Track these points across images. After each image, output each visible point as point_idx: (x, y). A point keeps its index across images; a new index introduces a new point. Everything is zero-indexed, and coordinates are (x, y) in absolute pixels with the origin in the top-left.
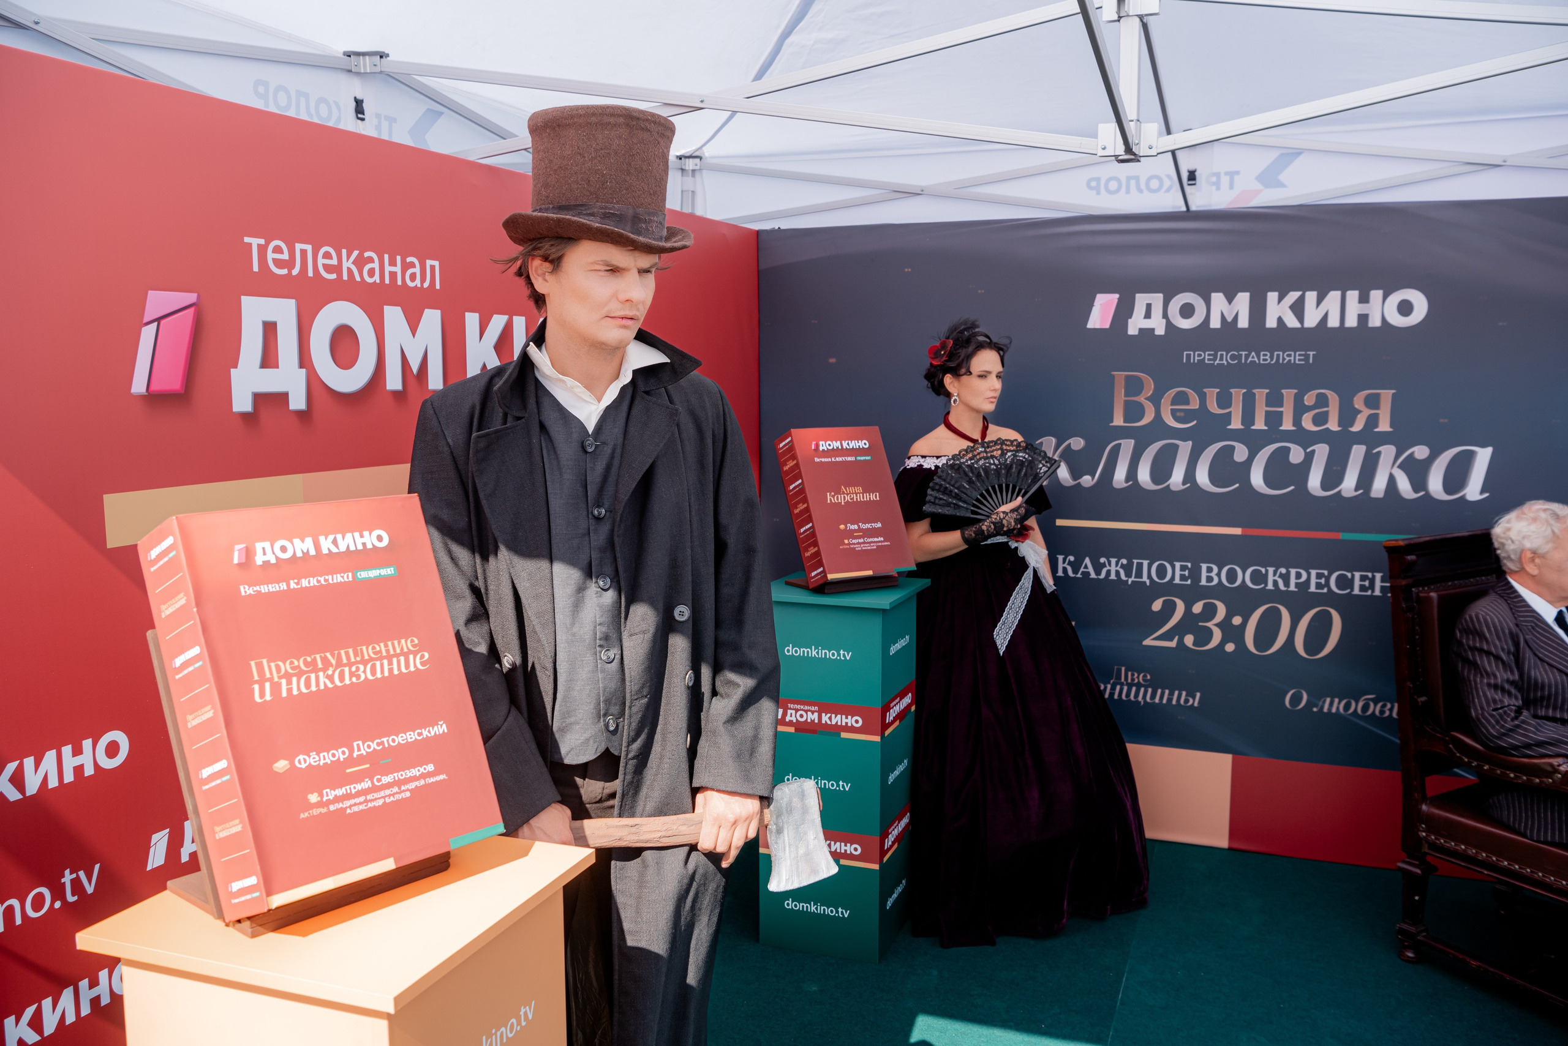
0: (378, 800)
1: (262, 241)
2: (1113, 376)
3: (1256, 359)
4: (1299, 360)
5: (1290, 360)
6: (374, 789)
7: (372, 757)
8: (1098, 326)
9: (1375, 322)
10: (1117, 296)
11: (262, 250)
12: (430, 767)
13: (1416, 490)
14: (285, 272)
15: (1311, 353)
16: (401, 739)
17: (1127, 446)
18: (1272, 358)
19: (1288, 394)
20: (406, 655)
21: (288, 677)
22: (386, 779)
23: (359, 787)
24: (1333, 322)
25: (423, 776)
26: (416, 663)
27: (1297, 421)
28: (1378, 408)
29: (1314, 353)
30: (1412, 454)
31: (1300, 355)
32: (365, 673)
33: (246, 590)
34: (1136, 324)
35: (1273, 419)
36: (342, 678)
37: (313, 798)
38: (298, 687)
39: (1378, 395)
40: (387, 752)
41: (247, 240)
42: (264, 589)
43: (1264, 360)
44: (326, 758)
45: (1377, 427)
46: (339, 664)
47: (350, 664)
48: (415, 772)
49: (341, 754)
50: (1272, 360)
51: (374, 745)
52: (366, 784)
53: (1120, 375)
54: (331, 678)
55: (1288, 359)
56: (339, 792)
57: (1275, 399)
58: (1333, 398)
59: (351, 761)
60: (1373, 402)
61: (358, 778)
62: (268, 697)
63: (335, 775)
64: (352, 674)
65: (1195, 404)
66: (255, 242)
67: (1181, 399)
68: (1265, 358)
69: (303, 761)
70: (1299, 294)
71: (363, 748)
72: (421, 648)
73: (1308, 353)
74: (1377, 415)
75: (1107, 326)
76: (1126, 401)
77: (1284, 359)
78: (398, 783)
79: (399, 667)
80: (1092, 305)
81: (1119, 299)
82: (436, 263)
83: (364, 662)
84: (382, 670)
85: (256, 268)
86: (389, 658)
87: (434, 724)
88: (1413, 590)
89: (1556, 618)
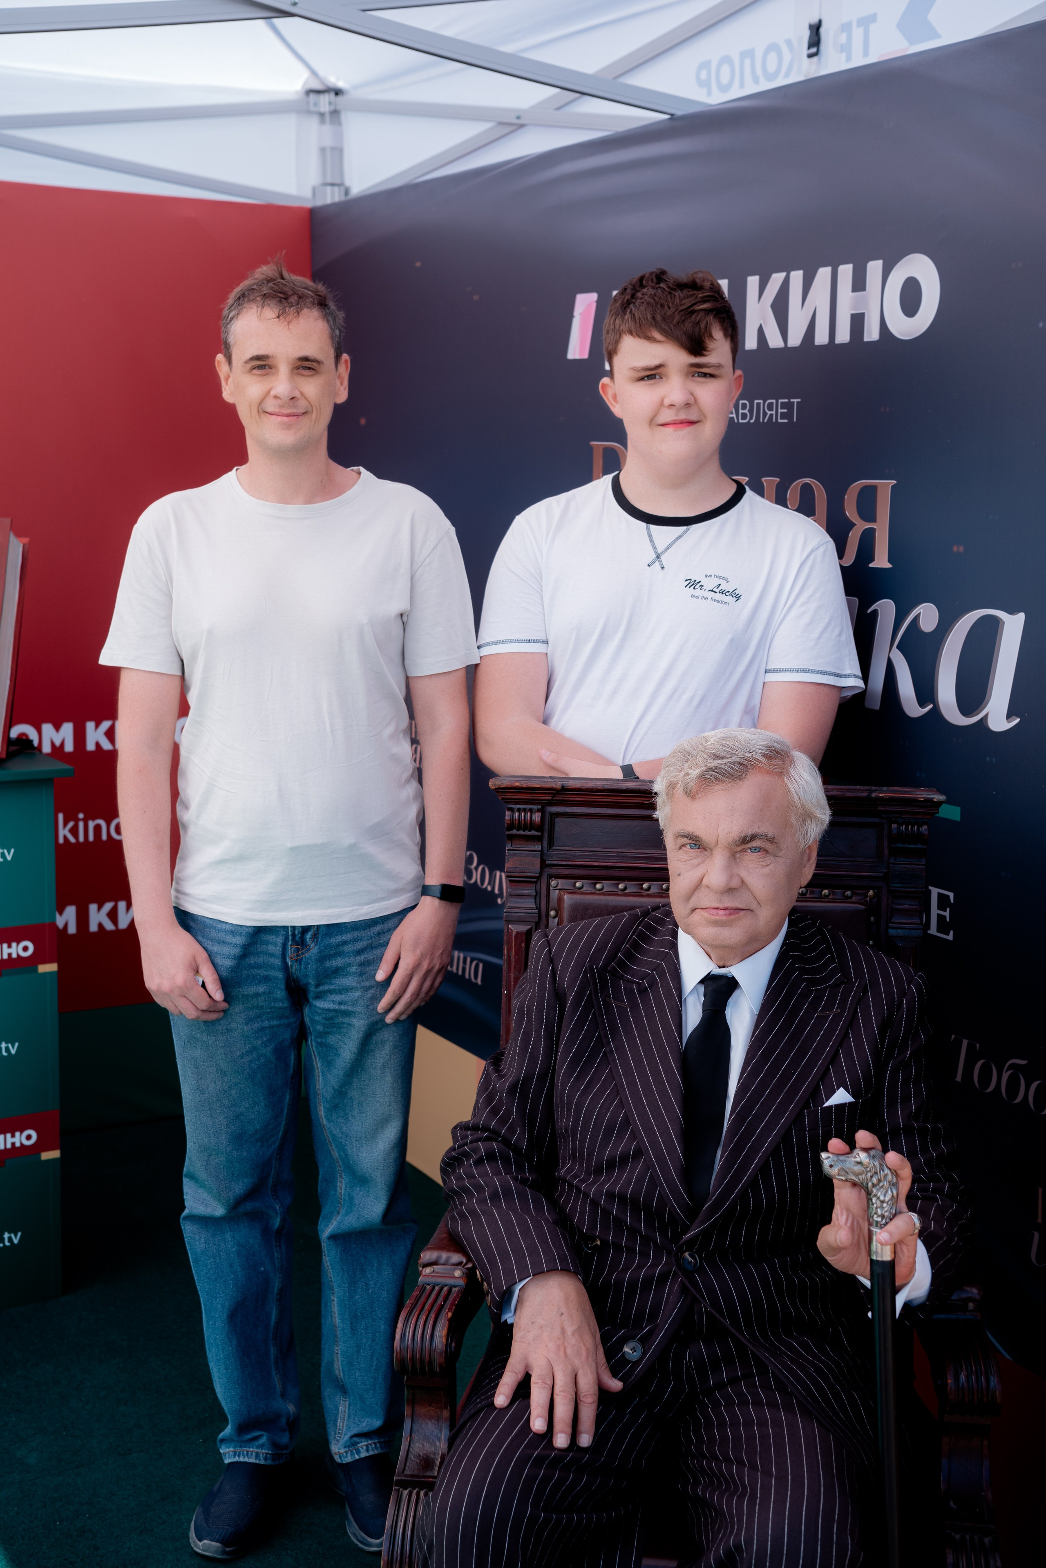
2: (591, 449)
3: (734, 415)
4: (783, 416)
5: (771, 415)
8: (577, 357)
9: (872, 333)
10: (594, 296)
13: (922, 703)
15: (795, 401)
18: (751, 411)
19: (770, 486)
24: (821, 338)
28: (873, 519)
29: (799, 400)
30: (917, 618)
31: (783, 406)
39: (873, 489)
43: (744, 416)
45: (872, 559)
50: (751, 418)
53: (597, 448)
55: (769, 413)
58: (820, 494)
60: (868, 506)
68: (744, 412)
70: (783, 275)
73: (792, 400)
74: (872, 531)
75: (586, 356)
77: (765, 414)
80: (571, 317)
81: (598, 302)
88: (553, 883)
89: (702, 982)
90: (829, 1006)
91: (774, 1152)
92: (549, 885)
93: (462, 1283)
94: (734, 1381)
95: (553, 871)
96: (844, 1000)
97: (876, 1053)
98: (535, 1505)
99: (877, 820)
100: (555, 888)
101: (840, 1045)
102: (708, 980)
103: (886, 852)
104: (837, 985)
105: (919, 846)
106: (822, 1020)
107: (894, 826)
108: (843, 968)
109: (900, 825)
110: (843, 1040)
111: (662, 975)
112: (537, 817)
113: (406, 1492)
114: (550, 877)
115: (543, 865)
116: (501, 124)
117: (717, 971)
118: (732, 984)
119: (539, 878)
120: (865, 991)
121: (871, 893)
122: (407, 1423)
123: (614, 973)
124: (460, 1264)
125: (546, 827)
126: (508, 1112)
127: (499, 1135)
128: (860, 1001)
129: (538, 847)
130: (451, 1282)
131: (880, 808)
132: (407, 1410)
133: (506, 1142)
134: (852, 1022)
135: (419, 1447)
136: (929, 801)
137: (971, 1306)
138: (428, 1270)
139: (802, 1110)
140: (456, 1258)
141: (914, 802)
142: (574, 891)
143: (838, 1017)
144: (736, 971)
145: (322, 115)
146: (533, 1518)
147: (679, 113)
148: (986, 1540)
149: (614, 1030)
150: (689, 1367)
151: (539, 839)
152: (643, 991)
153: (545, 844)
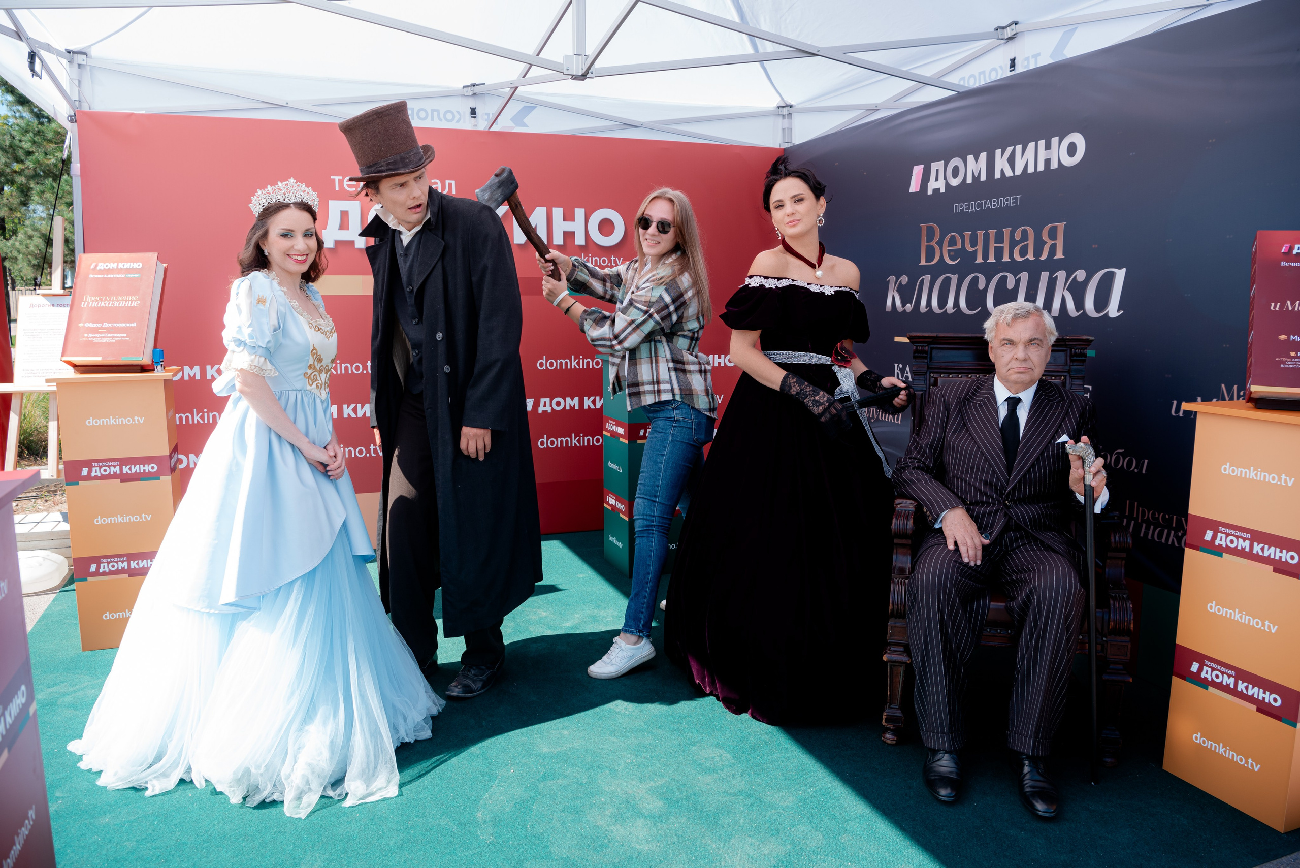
0: (104, 340)
1: (341, 178)
2: (920, 228)
3: (990, 206)
4: (1013, 203)
5: (1009, 203)
6: (105, 337)
7: (107, 328)
8: (914, 191)
9: (1055, 164)
10: (922, 166)
11: (341, 182)
12: (125, 335)
13: (1077, 309)
14: (354, 189)
15: (1019, 197)
16: (120, 325)
17: (927, 278)
18: (998, 203)
19: (1007, 231)
20: (132, 301)
21: (93, 301)
22: (109, 335)
23: (101, 335)
24: (1031, 168)
25: (122, 337)
26: (134, 304)
27: (1011, 255)
28: (1055, 238)
29: (1021, 196)
30: (1076, 276)
31: (1012, 199)
32: (116, 304)
33: (91, 276)
34: (932, 185)
35: (999, 253)
36: (108, 305)
37: (86, 335)
38: (95, 304)
39: (1056, 228)
40: (114, 328)
41: (332, 177)
42: (96, 276)
43: (994, 205)
44: (94, 325)
45: (1055, 255)
46: (110, 300)
47: (113, 301)
48: (119, 335)
49: (99, 325)
50: (998, 206)
51: (110, 325)
52: (103, 335)
53: (924, 226)
54: (105, 304)
55: (1007, 202)
56: (94, 335)
57: (999, 238)
58: (1031, 232)
59: (101, 328)
60: (1053, 234)
61: (101, 333)
62: (85, 306)
63: (95, 331)
64: (112, 304)
65: (959, 246)
66: (337, 178)
67: (952, 242)
68: (992, 204)
69: (87, 325)
70: (1012, 147)
71: (106, 325)
72: (138, 300)
73: (1017, 196)
74: (1055, 245)
75: (918, 190)
76: (927, 246)
77: (1004, 203)
78: (113, 337)
79: (128, 304)
80: (911, 175)
81: (924, 168)
82: (453, 182)
83: (118, 301)
84: (122, 304)
85: (337, 189)
86: (126, 301)
87: (132, 322)
88: (932, 375)
89: (1006, 400)
90: (1056, 409)
91: (1037, 459)
92: (930, 376)
93: (914, 509)
94: (1024, 545)
95: (932, 370)
96: (1062, 408)
97: (1077, 424)
98: (957, 573)
99: (1065, 349)
100: (933, 377)
101: (1062, 421)
102: (1008, 400)
103: (1069, 361)
104: (1059, 402)
105: (1083, 358)
106: (1054, 414)
107: (1073, 350)
108: (1061, 395)
109: (1075, 350)
110: (1063, 420)
111: (989, 400)
112: (927, 348)
113: (896, 580)
114: (931, 373)
115: (928, 368)
116: (868, 110)
117: (1012, 395)
118: (1019, 400)
119: (926, 373)
120: (1072, 403)
121: (1063, 378)
122: (894, 557)
123: (968, 400)
124: (911, 503)
125: (929, 353)
126: (925, 452)
127: (921, 460)
128: (1070, 406)
129: (926, 361)
130: (909, 509)
131: (1067, 343)
132: (895, 551)
133: (924, 463)
134: (1067, 413)
135: (899, 565)
136: (1088, 340)
137: (1116, 518)
138: (899, 506)
139: (1048, 444)
140: (909, 502)
141: (1082, 340)
142: (941, 377)
143: (1060, 413)
144: (1020, 395)
145: (783, 116)
146: (957, 578)
147: (961, 91)
148: (1125, 596)
149: (970, 420)
150: (1006, 541)
151: (926, 358)
152: (980, 406)
153: (929, 360)
